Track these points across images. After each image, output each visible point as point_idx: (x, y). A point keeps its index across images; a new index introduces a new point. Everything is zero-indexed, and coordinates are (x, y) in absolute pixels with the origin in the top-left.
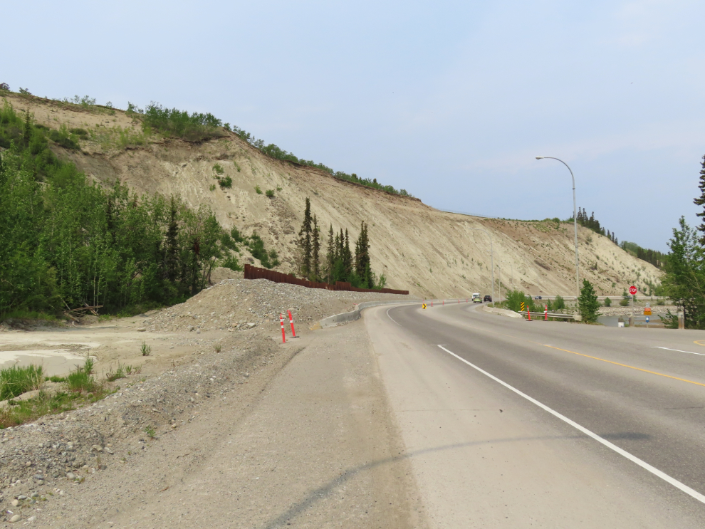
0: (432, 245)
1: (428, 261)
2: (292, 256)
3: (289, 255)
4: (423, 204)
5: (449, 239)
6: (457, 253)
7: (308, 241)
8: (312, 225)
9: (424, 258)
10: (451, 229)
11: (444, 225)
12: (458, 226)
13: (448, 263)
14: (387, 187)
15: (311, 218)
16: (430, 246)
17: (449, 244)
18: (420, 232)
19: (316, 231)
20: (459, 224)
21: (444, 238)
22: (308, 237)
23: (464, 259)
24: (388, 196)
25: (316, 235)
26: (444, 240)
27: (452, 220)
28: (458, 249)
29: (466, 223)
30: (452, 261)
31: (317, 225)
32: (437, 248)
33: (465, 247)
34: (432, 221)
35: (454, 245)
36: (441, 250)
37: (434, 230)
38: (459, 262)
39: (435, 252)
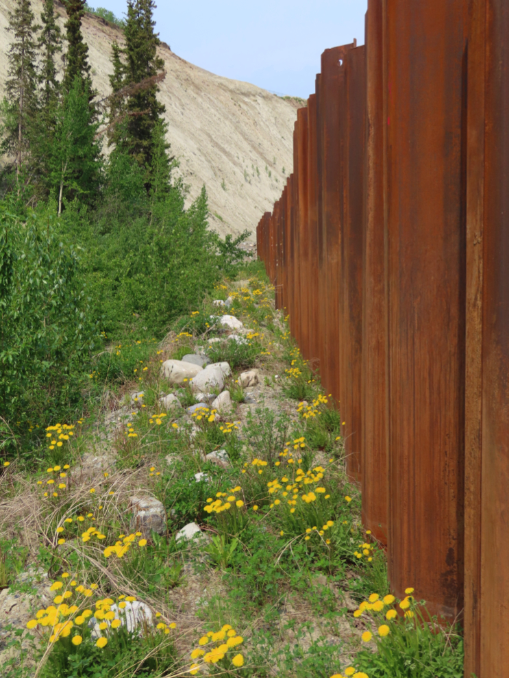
0: (209, 136)
1: (212, 167)
4: (173, 55)
5: (237, 128)
6: (254, 155)
9: (203, 159)
10: (236, 108)
11: (222, 98)
12: (245, 103)
13: (246, 175)
14: (99, 10)
16: (206, 137)
17: (237, 137)
18: (182, 105)
20: (246, 99)
21: (228, 123)
23: (269, 168)
24: (106, 28)
26: (227, 128)
27: (231, 91)
28: (253, 147)
29: (260, 100)
30: (250, 171)
32: (219, 142)
33: (266, 144)
34: (198, 88)
35: (246, 139)
36: (226, 147)
37: (206, 105)
38: (264, 175)
39: (216, 150)
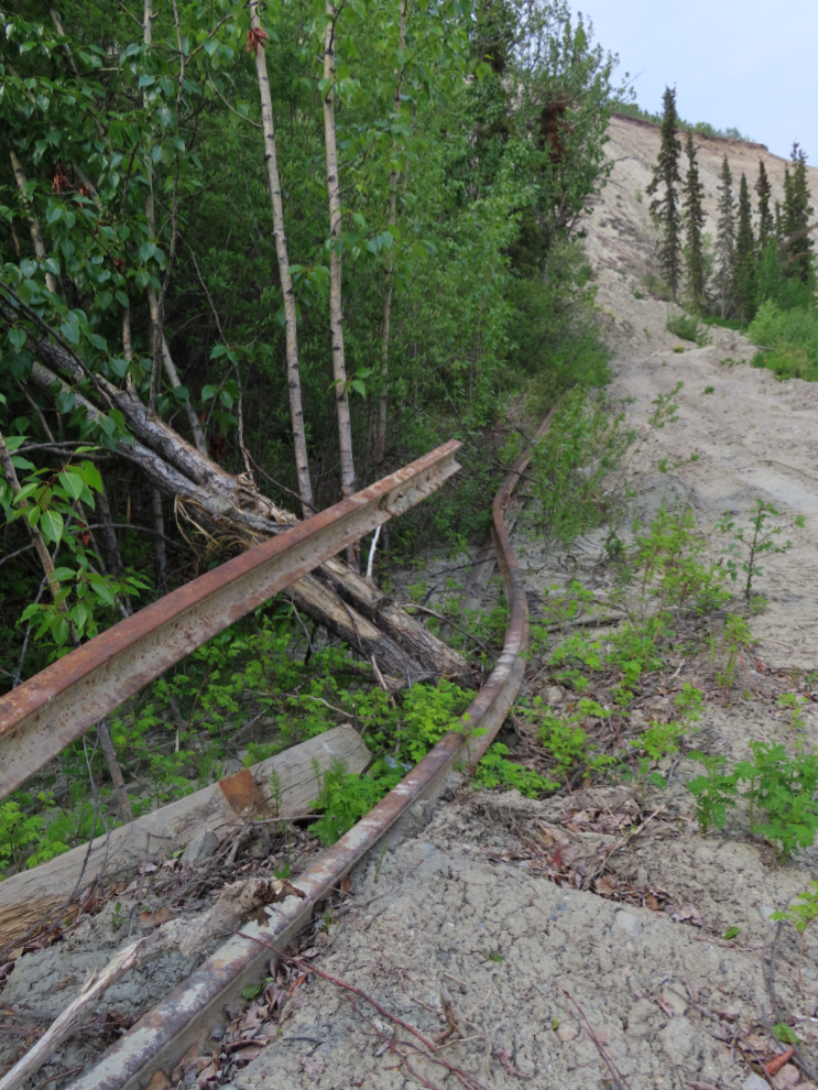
2: (614, 255)
3: (606, 253)
4: (772, 155)
7: (672, 208)
8: (683, 162)
15: (678, 145)
19: (693, 175)
22: (671, 195)
24: (708, 143)
25: (694, 186)
31: (696, 158)
